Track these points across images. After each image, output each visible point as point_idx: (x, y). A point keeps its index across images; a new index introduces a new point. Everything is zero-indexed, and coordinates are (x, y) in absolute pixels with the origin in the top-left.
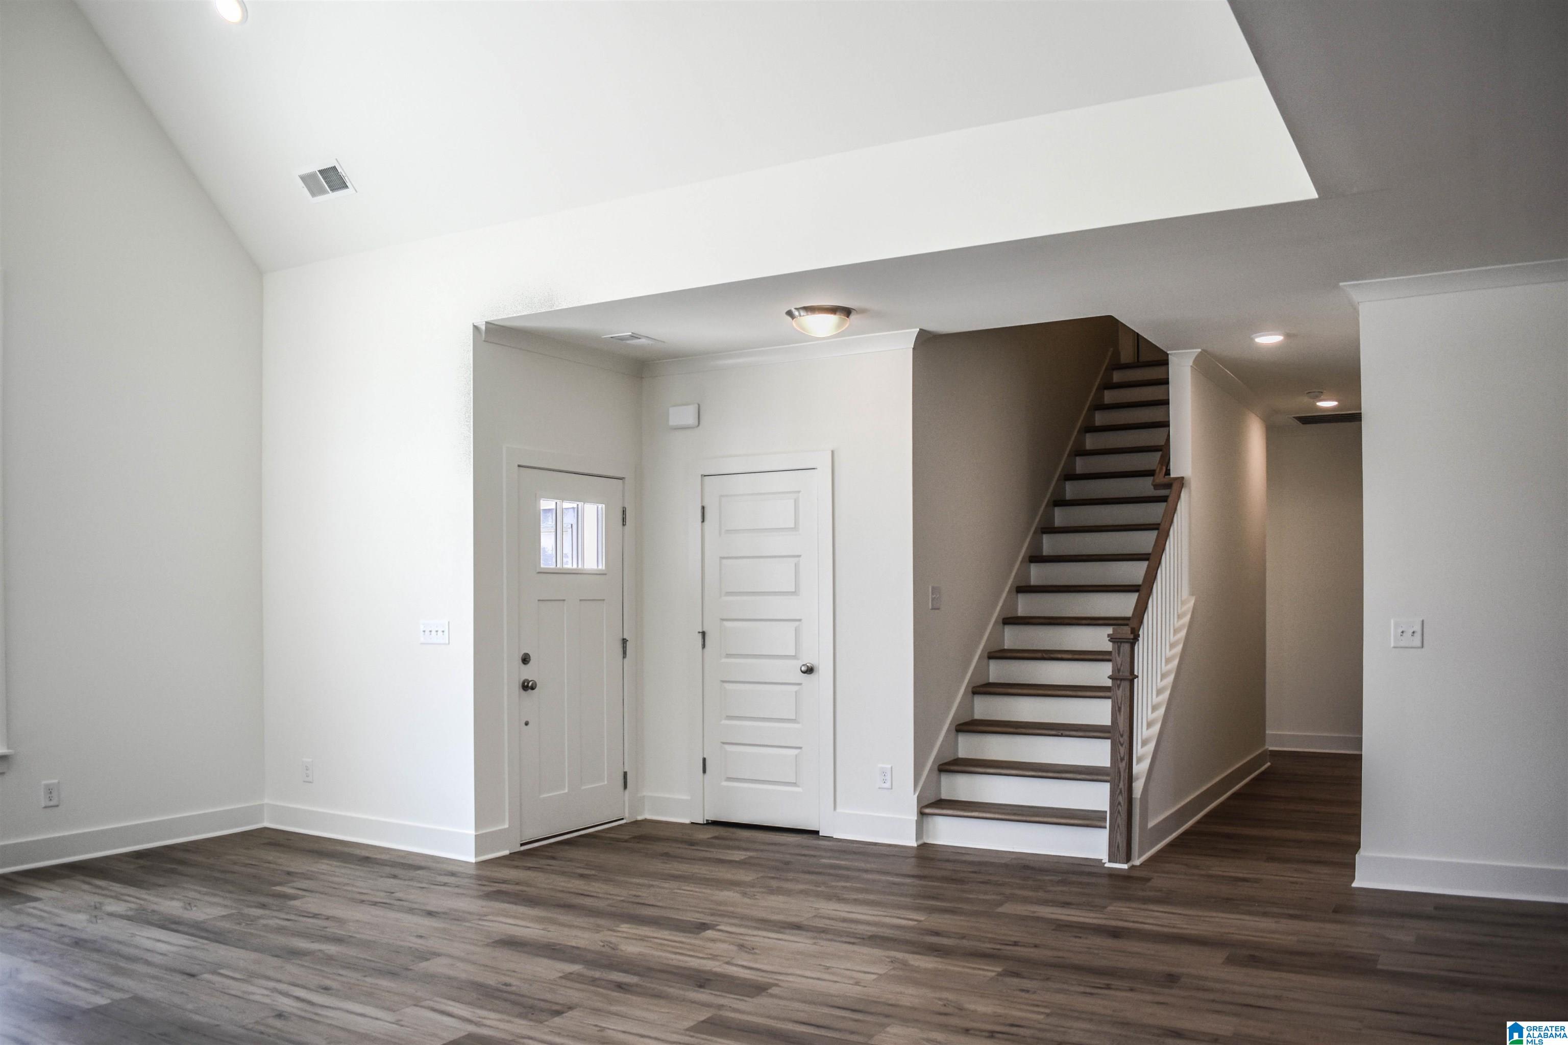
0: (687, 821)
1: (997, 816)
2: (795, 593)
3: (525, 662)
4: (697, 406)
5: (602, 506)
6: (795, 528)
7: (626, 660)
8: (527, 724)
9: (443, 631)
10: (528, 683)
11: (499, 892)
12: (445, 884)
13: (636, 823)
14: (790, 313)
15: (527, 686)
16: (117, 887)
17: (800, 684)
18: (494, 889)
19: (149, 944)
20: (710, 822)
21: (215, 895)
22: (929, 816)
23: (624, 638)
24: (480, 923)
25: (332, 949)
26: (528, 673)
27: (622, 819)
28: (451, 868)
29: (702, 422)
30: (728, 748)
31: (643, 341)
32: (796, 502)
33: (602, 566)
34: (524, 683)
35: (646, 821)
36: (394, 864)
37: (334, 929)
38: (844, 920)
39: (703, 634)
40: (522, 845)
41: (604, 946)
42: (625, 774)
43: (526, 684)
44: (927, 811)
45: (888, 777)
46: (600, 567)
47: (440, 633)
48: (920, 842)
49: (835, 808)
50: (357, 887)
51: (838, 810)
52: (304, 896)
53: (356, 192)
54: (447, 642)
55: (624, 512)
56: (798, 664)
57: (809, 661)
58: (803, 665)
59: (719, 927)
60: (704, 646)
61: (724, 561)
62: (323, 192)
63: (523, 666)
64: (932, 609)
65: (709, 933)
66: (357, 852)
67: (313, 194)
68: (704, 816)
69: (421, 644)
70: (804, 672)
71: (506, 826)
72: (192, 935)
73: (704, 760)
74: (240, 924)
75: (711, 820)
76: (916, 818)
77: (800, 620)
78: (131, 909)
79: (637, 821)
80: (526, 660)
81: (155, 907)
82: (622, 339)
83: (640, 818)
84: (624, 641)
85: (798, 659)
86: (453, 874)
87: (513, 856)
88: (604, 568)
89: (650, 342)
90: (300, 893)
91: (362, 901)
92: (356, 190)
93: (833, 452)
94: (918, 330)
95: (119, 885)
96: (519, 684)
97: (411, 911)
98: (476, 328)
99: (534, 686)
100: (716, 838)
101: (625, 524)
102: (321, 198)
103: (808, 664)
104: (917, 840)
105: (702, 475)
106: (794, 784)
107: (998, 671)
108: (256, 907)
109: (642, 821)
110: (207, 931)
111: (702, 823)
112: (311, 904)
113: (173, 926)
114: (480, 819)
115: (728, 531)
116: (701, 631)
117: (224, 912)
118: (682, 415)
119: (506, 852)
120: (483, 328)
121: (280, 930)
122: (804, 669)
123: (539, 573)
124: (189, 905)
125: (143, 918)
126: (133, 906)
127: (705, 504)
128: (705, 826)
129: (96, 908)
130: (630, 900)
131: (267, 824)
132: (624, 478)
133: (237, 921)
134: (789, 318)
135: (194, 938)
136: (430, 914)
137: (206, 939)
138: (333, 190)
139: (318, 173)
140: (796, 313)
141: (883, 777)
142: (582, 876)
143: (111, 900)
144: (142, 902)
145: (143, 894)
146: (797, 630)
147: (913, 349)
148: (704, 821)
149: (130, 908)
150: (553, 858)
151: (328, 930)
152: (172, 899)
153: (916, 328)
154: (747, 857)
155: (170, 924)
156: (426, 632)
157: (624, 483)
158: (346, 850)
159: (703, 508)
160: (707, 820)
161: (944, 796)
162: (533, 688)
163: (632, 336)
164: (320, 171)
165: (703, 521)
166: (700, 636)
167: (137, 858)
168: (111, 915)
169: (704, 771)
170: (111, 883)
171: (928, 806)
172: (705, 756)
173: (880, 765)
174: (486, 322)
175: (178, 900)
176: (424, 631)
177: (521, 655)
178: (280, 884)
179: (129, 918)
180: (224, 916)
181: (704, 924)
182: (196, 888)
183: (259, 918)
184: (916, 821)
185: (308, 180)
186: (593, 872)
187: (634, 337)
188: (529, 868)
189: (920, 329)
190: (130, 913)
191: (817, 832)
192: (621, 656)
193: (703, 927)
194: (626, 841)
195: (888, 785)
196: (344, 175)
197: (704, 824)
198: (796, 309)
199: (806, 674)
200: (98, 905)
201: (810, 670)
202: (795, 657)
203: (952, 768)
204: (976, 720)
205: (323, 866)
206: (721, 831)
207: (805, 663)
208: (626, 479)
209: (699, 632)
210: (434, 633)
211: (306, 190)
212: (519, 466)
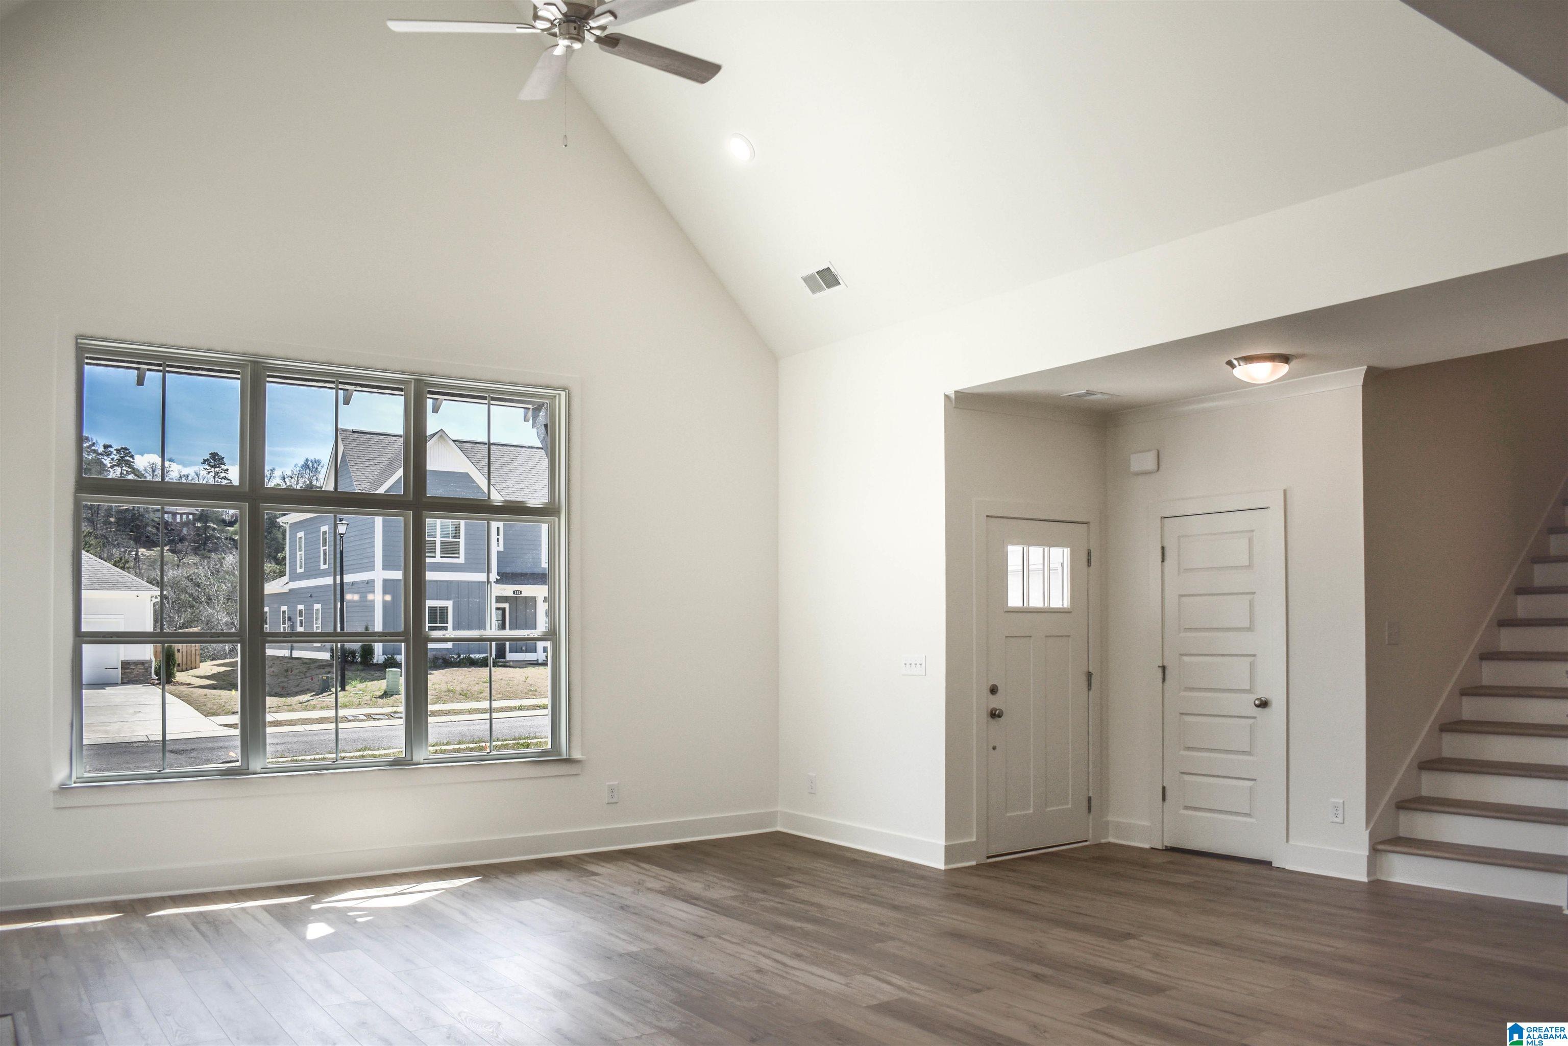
0: (1147, 846)
1: (1447, 855)
2: (1250, 629)
3: (994, 693)
4: (1157, 451)
5: (1067, 551)
6: (1250, 566)
7: (1091, 693)
8: (994, 748)
9: (921, 665)
10: (996, 711)
11: (958, 895)
12: (914, 885)
13: (1099, 845)
14: (1230, 363)
15: (995, 714)
16: (656, 870)
17: (1255, 718)
18: (954, 892)
19: (673, 912)
20: (1169, 848)
21: (729, 881)
22: (1383, 853)
23: (1090, 671)
24: (934, 917)
25: (809, 927)
26: (996, 702)
27: (1086, 841)
28: (923, 873)
29: (1161, 468)
30: (1186, 777)
31: (1099, 396)
32: (1250, 541)
33: (1066, 604)
34: (992, 711)
35: (1109, 844)
36: (872, 866)
37: (814, 912)
38: (1264, 942)
39: (1164, 668)
40: (988, 857)
41: (1033, 944)
42: (1089, 799)
43: (994, 712)
44: (1380, 847)
45: (1340, 812)
46: (1066, 606)
47: (918, 666)
48: (1372, 878)
49: (1287, 841)
50: (842, 883)
51: (1291, 842)
52: (798, 887)
53: (847, 287)
54: (924, 674)
55: (1089, 554)
56: (1252, 698)
57: (1263, 695)
58: (1257, 699)
59: (1142, 938)
60: (1164, 680)
61: (1183, 599)
62: (820, 289)
63: (991, 696)
64: (1389, 644)
65: (1132, 942)
66: (848, 855)
67: (814, 292)
68: (1162, 840)
69: (903, 675)
70: (1257, 706)
71: (974, 839)
72: (706, 908)
73: (1164, 788)
74: (743, 903)
75: (1170, 847)
76: (1368, 854)
77: (1254, 655)
78: (665, 887)
79: (1100, 844)
80: (994, 690)
81: (682, 887)
82: (1079, 396)
83: (1103, 841)
84: (1089, 675)
85: (1252, 693)
86: (923, 878)
87: (979, 867)
88: (1069, 606)
89: (1106, 397)
90: (796, 884)
91: (843, 894)
92: (846, 286)
93: (1285, 491)
94: (1366, 367)
95: (658, 868)
96: (987, 711)
97: (880, 904)
98: (947, 397)
99: (1001, 715)
100: (1171, 862)
101: (1090, 565)
102: (819, 295)
103: (1263, 699)
104: (1369, 874)
105: (1161, 517)
106: (1248, 815)
107: (1471, 708)
108: (758, 892)
109: (1105, 844)
110: (717, 906)
111: (1161, 848)
112: (804, 893)
113: (694, 901)
114: (950, 831)
115: (1187, 570)
116: (1161, 665)
117: (733, 894)
118: (1143, 461)
119: (973, 863)
120: (953, 396)
121: (774, 910)
122: (1257, 702)
123: (1006, 612)
124: (708, 887)
125: (672, 893)
126: (667, 884)
127: (1165, 545)
128: (1164, 852)
129: (639, 884)
130: (1072, 910)
131: (779, 829)
132: (1089, 522)
133: (742, 901)
134: (1229, 367)
135: (706, 911)
136: (895, 908)
137: (716, 912)
138: (828, 287)
139: (816, 274)
140: (1235, 362)
141: (1335, 812)
142: (1034, 887)
143: (652, 879)
144: (673, 882)
145: (675, 876)
146: (1252, 665)
147: (1363, 386)
148: (1163, 846)
149: (664, 885)
150: (1014, 871)
151: (810, 913)
152: (696, 881)
153: (1362, 365)
154: (1192, 881)
155: (690, 899)
156: (907, 665)
157: (1089, 528)
158: (840, 853)
159: (1163, 548)
160: (1166, 846)
161: (1402, 834)
162: (999, 716)
163: (1088, 393)
164: (817, 272)
165: (1163, 560)
166: (1160, 669)
167: (675, 849)
168: (649, 889)
169: (1164, 799)
170: (653, 867)
171: (1383, 842)
172: (1165, 785)
173: (1333, 800)
174: (955, 391)
175: (701, 882)
176: (906, 664)
177: (990, 686)
178: (781, 876)
179: (662, 893)
180: (732, 897)
181: (1129, 934)
182: (716, 874)
183: (758, 900)
184: (1368, 856)
185: (809, 280)
186: (1044, 884)
187: (1089, 393)
188: (989, 877)
189: (1367, 367)
190: (663, 889)
191: (1270, 863)
192: (1086, 689)
193: (1129, 936)
194: (1085, 860)
195: (1340, 820)
196: (836, 274)
197: (1163, 850)
198: (1235, 359)
199: (1260, 709)
200: (641, 882)
201: (1264, 704)
202: (1249, 691)
203: (1414, 806)
204: (1444, 758)
205: (819, 865)
206: (1177, 857)
207: (1259, 697)
208: (1091, 524)
209: (1159, 667)
210: (913, 665)
211: (807, 289)
212: (987, 516)
